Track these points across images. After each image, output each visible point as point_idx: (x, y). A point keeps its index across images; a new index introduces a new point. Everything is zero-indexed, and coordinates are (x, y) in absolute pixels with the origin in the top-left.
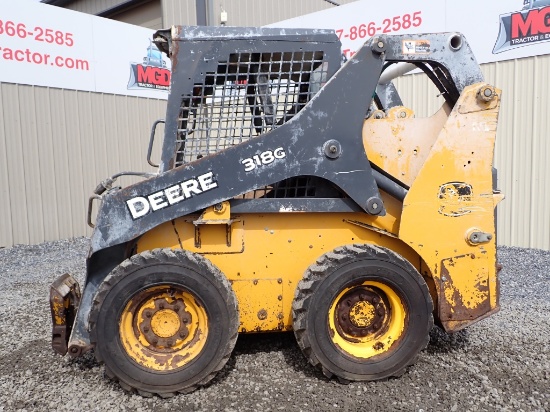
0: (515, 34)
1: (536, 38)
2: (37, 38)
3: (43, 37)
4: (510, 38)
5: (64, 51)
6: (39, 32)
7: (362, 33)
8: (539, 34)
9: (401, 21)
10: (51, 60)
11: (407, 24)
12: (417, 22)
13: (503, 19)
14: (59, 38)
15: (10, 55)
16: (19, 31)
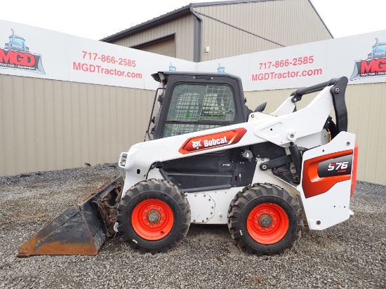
0: (363, 70)
1: (373, 74)
2: (120, 64)
3: (123, 63)
4: (360, 73)
5: (131, 69)
6: (120, 60)
7: (282, 65)
9: (302, 60)
10: (125, 74)
11: (305, 62)
12: (311, 61)
13: (357, 63)
14: (130, 63)
15: (108, 72)
16: (112, 60)
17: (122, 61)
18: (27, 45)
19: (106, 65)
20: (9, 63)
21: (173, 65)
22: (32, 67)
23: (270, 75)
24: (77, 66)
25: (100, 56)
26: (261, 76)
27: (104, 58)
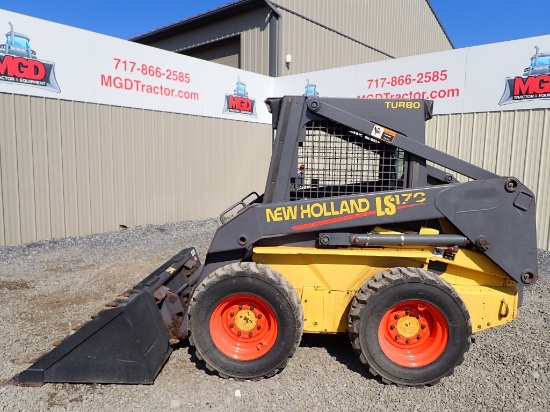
0: (517, 91)
1: (532, 96)
2: (167, 78)
3: (171, 77)
4: (512, 95)
5: (184, 87)
6: (169, 73)
7: (401, 82)
8: (534, 94)
9: (431, 76)
10: (176, 93)
11: (435, 78)
12: (443, 77)
13: (509, 81)
14: (182, 77)
15: (151, 89)
16: (157, 72)
17: (173, 75)
18: (32, 48)
19: (147, 80)
20: (6, 74)
21: (241, 81)
23: (384, 97)
24: (107, 81)
25: (139, 66)
26: (370, 97)
27: (146, 70)
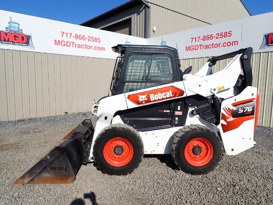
0: (270, 41)
2: (88, 40)
3: (91, 40)
4: (267, 43)
5: (97, 44)
6: (89, 38)
7: (208, 38)
9: (224, 35)
10: (93, 48)
11: (226, 36)
12: (230, 35)
13: (265, 35)
14: (96, 40)
15: (80, 46)
16: (83, 38)
17: (91, 39)
18: (21, 28)
19: (78, 42)
20: (8, 41)
21: (128, 41)
22: (25, 43)
23: (199, 47)
24: (57, 43)
25: (74, 35)
26: (192, 47)
27: (77, 37)
